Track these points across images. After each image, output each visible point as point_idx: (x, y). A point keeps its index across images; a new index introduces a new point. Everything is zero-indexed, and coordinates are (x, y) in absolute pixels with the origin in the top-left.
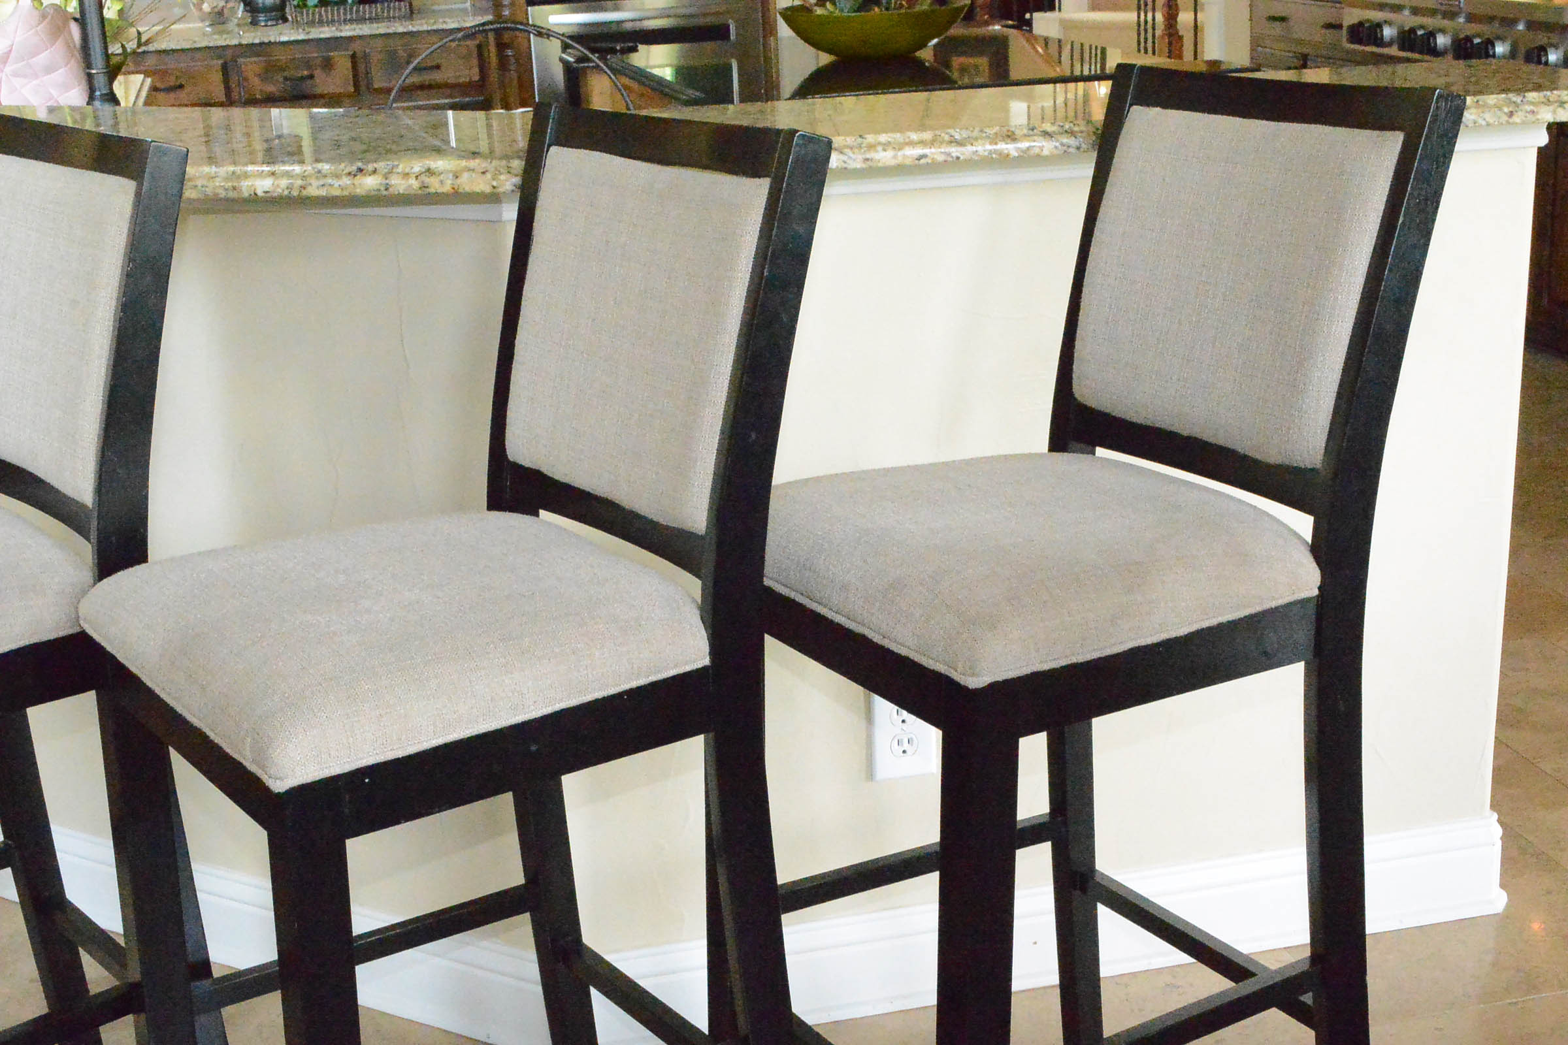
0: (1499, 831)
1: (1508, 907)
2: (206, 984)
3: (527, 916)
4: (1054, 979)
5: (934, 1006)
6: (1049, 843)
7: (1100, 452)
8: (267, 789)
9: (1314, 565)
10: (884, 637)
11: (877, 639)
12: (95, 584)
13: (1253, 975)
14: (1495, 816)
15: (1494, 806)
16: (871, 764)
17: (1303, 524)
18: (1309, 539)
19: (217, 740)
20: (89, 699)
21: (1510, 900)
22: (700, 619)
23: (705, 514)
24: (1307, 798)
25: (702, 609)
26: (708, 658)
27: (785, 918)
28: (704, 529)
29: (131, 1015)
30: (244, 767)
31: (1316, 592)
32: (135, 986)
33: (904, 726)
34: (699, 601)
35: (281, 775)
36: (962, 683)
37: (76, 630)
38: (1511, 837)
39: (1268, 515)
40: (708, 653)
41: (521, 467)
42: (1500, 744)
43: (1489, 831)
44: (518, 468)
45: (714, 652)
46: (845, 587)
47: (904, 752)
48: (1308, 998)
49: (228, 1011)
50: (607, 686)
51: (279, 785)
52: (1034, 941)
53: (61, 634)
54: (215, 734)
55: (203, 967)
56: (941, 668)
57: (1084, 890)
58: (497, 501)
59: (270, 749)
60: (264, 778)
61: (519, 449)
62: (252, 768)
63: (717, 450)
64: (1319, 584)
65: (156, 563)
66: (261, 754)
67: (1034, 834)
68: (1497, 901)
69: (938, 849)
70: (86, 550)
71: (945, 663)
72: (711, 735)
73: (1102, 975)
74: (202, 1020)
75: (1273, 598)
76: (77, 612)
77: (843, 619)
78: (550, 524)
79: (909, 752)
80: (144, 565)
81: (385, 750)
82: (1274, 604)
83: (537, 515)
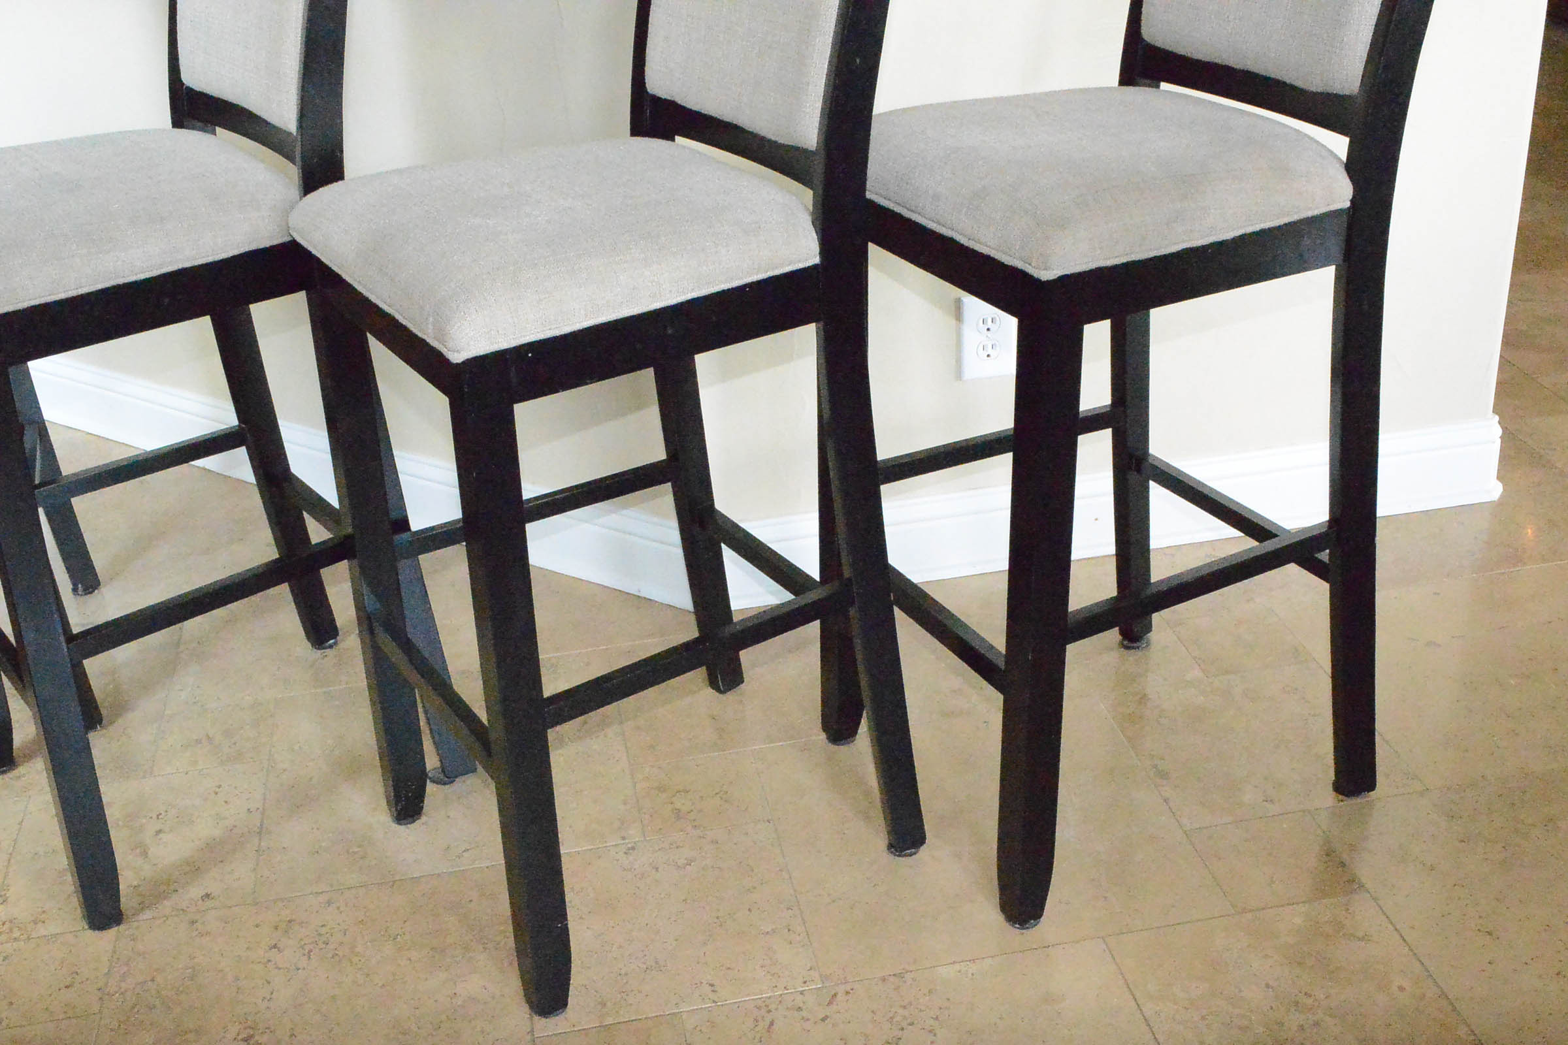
0: (1499, 431)
1: (1502, 496)
2: (405, 536)
3: (668, 486)
4: (1111, 549)
5: (1006, 570)
6: (1110, 430)
7: (1164, 86)
8: (447, 361)
9: (1348, 180)
10: (969, 239)
11: (963, 241)
12: (301, 199)
13: (1275, 536)
14: (1497, 418)
15: (1495, 411)
16: (960, 367)
17: (1339, 144)
18: (1344, 159)
19: (404, 322)
20: (300, 297)
21: (1504, 490)
22: (811, 224)
23: (816, 131)
24: (1333, 393)
25: (813, 214)
26: (818, 257)
27: (884, 488)
28: (816, 145)
29: (346, 561)
30: (427, 344)
31: (1348, 204)
32: (348, 537)
33: (989, 334)
34: (811, 208)
35: (459, 348)
36: (1035, 275)
37: (287, 239)
38: (1509, 437)
39: (1309, 137)
40: (818, 252)
41: (659, 98)
42: (1504, 362)
43: (1492, 431)
44: (656, 100)
45: (824, 252)
46: (936, 197)
47: (988, 356)
48: (1324, 556)
49: (423, 558)
50: (732, 279)
51: (457, 358)
52: (1096, 518)
53: (275, 242)
54: (404, 317)
55: (403, 524)
56: (1019, 264)
57: (1139, 471)
58: (639, 128)
59: (448, 327)
60: (444, 351)
61: (658, 84)
62: (434, 343)
63: (827, 75)
64: (1351, 197)
65: (352, 180)
66: (441, 334)
67: (1095, 422)
68: (1493, 490)
69: (1012, 432)
70: (293, 172)
71: (1021, 259)
72: (821, 324)
73: (1152, 547)
74: (403, 565)
75: (1310, 209)
76: (287, 224)
77: (935, 225)
78: (684, 147)
79: (992, 356)
80: (340, 182)
81: (544, 329)
82: (1310, 214)
83: (673, 140)
